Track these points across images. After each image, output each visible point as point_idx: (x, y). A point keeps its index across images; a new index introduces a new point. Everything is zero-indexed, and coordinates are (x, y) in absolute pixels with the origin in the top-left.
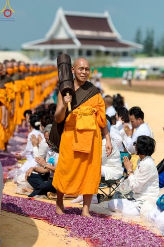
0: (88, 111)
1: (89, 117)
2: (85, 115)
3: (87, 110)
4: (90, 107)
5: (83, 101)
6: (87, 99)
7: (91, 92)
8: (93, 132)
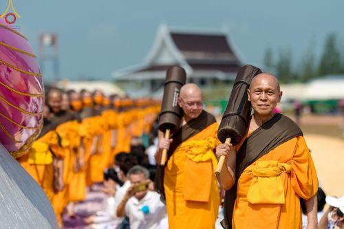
0: (270, 170)
1: (272, 180)
2: (264, 176)
3: (267, 167)
4: (275, 162)
5: (264, 152)
6: (272, 148)
7: (283, 132)
8: (278, 208)
